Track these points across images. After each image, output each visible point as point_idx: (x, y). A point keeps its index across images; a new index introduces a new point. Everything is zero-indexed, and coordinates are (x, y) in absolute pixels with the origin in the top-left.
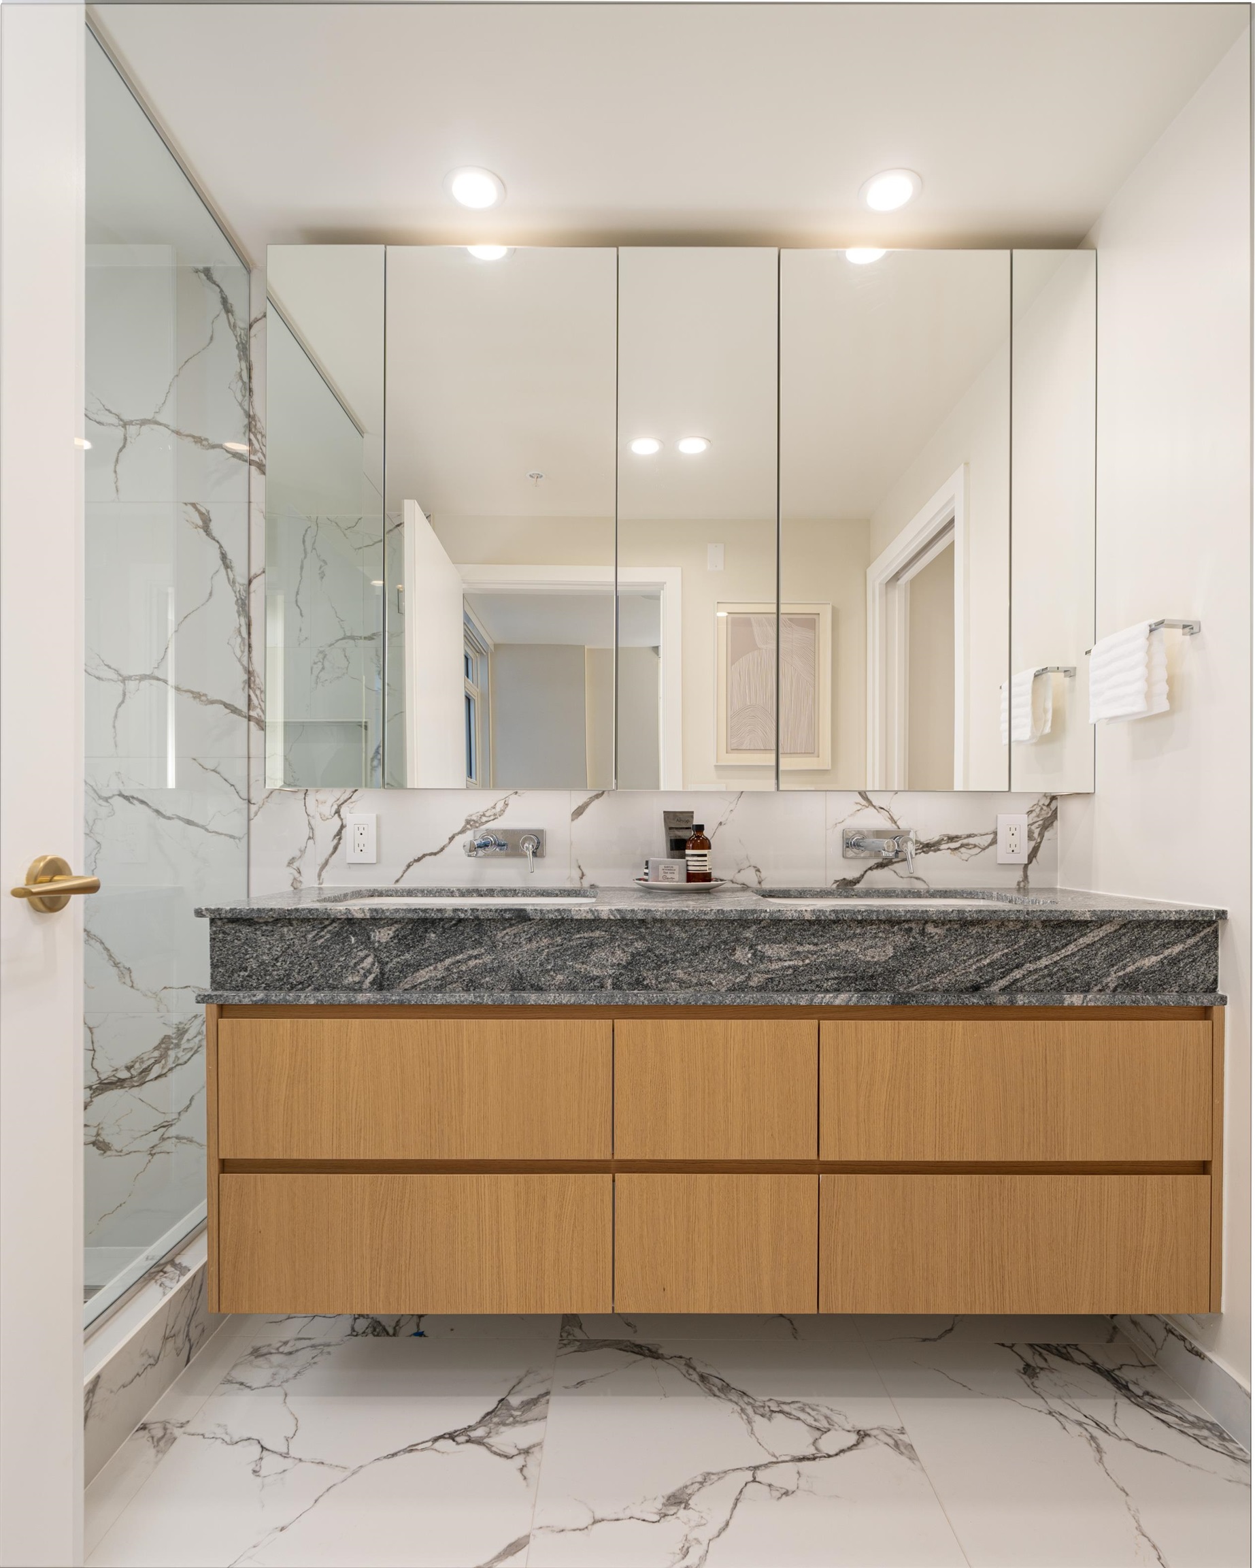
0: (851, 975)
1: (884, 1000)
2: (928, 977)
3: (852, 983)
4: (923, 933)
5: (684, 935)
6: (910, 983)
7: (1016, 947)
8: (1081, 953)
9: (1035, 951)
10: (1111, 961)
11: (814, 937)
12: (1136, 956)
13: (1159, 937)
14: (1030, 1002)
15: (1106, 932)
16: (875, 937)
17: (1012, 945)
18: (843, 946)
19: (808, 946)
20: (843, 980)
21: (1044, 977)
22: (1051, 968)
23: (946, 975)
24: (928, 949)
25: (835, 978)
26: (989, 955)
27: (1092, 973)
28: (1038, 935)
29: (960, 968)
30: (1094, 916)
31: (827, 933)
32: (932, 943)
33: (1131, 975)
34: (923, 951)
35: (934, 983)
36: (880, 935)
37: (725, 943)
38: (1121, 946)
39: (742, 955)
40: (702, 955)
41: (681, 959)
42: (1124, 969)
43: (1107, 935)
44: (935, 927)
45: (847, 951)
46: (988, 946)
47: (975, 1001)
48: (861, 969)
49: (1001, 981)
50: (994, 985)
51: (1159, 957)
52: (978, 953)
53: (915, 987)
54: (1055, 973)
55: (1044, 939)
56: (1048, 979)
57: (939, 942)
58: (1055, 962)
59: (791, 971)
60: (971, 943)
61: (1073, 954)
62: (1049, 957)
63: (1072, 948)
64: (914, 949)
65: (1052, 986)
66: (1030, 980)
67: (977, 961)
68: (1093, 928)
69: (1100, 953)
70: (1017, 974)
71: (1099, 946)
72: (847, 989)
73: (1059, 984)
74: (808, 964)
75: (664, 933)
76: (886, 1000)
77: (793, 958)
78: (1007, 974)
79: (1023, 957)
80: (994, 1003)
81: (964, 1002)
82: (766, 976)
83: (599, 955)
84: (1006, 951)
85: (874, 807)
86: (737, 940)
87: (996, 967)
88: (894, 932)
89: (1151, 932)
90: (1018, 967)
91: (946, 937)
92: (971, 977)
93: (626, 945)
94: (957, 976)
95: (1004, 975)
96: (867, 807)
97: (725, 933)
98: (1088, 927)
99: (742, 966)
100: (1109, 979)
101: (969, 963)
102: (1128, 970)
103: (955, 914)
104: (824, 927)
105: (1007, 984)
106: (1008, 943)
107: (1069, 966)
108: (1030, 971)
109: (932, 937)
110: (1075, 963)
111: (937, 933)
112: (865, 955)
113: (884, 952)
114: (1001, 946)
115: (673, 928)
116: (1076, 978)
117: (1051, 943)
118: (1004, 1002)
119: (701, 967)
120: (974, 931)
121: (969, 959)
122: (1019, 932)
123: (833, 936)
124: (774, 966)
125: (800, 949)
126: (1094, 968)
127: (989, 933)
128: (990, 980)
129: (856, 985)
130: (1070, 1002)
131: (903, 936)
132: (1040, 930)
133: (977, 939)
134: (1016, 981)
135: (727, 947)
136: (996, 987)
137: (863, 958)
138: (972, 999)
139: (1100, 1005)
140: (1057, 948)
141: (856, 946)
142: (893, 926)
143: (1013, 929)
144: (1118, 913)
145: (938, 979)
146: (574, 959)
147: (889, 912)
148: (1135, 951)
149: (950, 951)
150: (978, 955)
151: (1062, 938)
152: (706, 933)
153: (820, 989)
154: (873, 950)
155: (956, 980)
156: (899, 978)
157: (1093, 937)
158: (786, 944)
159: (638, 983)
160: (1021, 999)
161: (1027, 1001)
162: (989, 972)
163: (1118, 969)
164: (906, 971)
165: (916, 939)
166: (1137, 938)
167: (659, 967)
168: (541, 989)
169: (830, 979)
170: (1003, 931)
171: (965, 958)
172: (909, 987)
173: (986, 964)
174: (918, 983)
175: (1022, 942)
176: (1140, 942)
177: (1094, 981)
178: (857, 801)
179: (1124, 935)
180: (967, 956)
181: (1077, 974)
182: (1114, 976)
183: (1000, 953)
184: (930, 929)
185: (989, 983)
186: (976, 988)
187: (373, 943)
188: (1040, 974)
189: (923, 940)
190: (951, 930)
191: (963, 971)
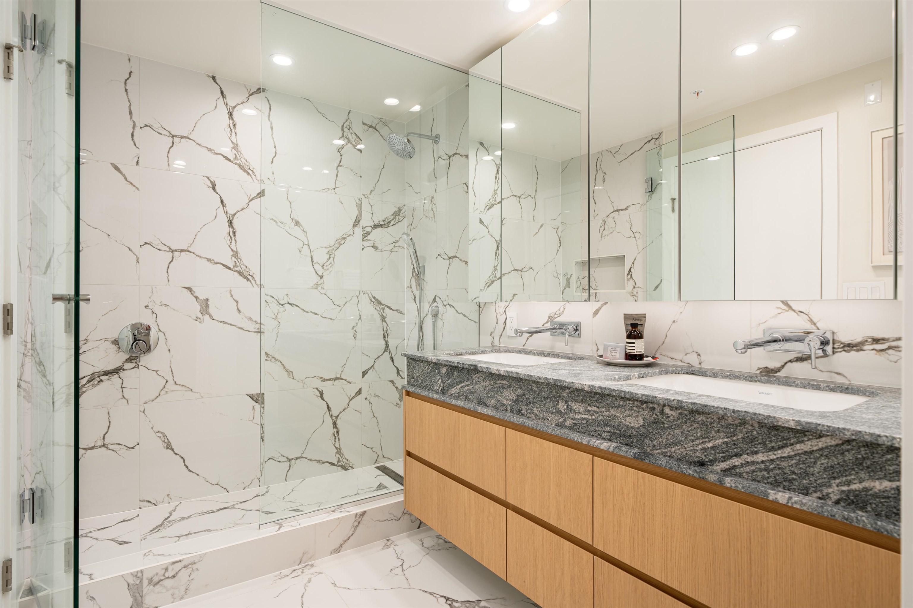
0: (618, 432)
1: (629, 453)
2: (667, 446)
3: (618, 437)
4: (662, 412)
5: (537, 389)
6: (654, 447)
7: (735, 438)
8: (798, 458)
9: (752, 445)
10: (833, 473)
11: (597, 403)
12: (862, 475)
13: (894, 462)
14: (736, 486)
15: (826, 444)
16: (632, 409)
17: (731, 436)
18: (613, 412)
19: (594, 407)
20: (613, 434)
21: (761, 470)
22: (768, 464)
23: (679, 447)
24: (666, 426)
25: (609, 432)
26: (712, 440)
27: (811, 479)
28: (755, 433)
29: (689, 445)
30: (799, 426)
31: (603, 401)
32: (669, 421)
33: (857, 493)
34: (662, 426)
35: (670, 452)
36: (635, 408)
37: (554, 397)
38: (844, 461)
39: (562, 406)
40: (544, 402)
41: (536, 402)
42: (849, 483)
43: (827, 447)
44: (671, 410)
45: (615, 416)
46: (711, 433)
47: (691, 472)
48: (623, 429)
49: (722, 463)
50: (717, 466)
51: (894, 483)
52: (703, 436)
53: (657, 451)
54: (772, 470)
55: (760, 437)
56: (765, 473)
57: (673, 421)
58: (772, 460)
59: (585, 422)
60: (698, 428)
61: (790, 457)
62: (765, 454)
63: (787, 451)
64: (656, 423)
65: (769, 480)
66: (747, 469)
67: (703, 442)
68: (811, 437)
69: (819, 463)
70: (736, 461)
71: (818, 455)
72: (615, 441)
73: (776, 481)
74: (594, 419)
75: (529, 386)
76: (630, 454)
77: (586, 413)
78: (728, 459)
79: (741, 448)
80: (706, 478)
81: (683, 471)
82: (573, 421)
83: (506, 393)
84: (726, 440)
85: (794, 311)
86: (560, 397)
87: (718, 451)
88: (643, 409)
89: (883, 456)
90: (737, 455)
91: (678, 419)
92: (697, 454)
93: (515, 390)
94: (687, 451)
95: (724, 460)
96: (788, 311)
97: (554, 391)
98: (805, 435)
99: (562, 412)
100: (830, 490)
101: (696, 443)
102: (853, 487)
103: (675, 402)
104: (602, 397)
105: (727, 467)
106: (728, 433)
107: (786, 467)
108: (748, 462)
109: (669, 417)
110: (792, 465)
111: (672, 415)
112: (626, 421)
113: (637, 421)
114: (722, 434)
115: (532, 385)
116: (794, 479)
117: (767, 442)
118: (714, 480)
119: (544, 409)
120: (700, 418)
121: (696, 439)
122: (737, 426)
123: (607, 404)
124: (577, 416)
125: (589, 408)
126: (813, 475)
127: (711, 423)
128: (713, 461)
129: (620, 439)
130: (774, 498)
131: (649, 412)
132: (757, 429)
133: (702, 425)
134: (734, 467)
135: (555, 400)
136: (718, 467)
137: (624, 422)
138: (689, 471)
139: (806, 510)
140: (773, 447)
141: (620, 413)
142: (642, 404)
143: (732, 423)
144: (826, 427)
145: (673, 449)
146: (497, 393)
147: (632, 393)
148: (862, 470)
149: (682, 430)
150: (703, 438)
151: (778, 440)
152: (546, 390)
153: (600, 437)
154: (630, 418)
155: (686, 454)
156: (646, 442)
157: (811, 445)
158: (582, 404)
159: (519, 412)
160: (729, 482)
161: (733, 485)
162: (711, 453)
163: (840, 483)
164: (651, 437)
165: (657, 416)
166: (864, 458)
167: (527, 405)
168: (487, 406)
169: (605, 432)
170: (723, 423)
171: (693, 438)
172: (653, 450)
173: (709, 446)
174: (660, 449)
175: (740, 436)
176: (869, 463)
177: (813, 487)
178: (778, 306)
179: (848, 451)
180: (695, 437)
181: (794, 476)
182: (836, 488)
183: (721, 440)
184: (667, 410)
185: (712, 462)
186: (702, 464)
187: (441, 373)
188: (757, 466)
189: (662, 418)
190: (682, 414)
191: (692, 448)
